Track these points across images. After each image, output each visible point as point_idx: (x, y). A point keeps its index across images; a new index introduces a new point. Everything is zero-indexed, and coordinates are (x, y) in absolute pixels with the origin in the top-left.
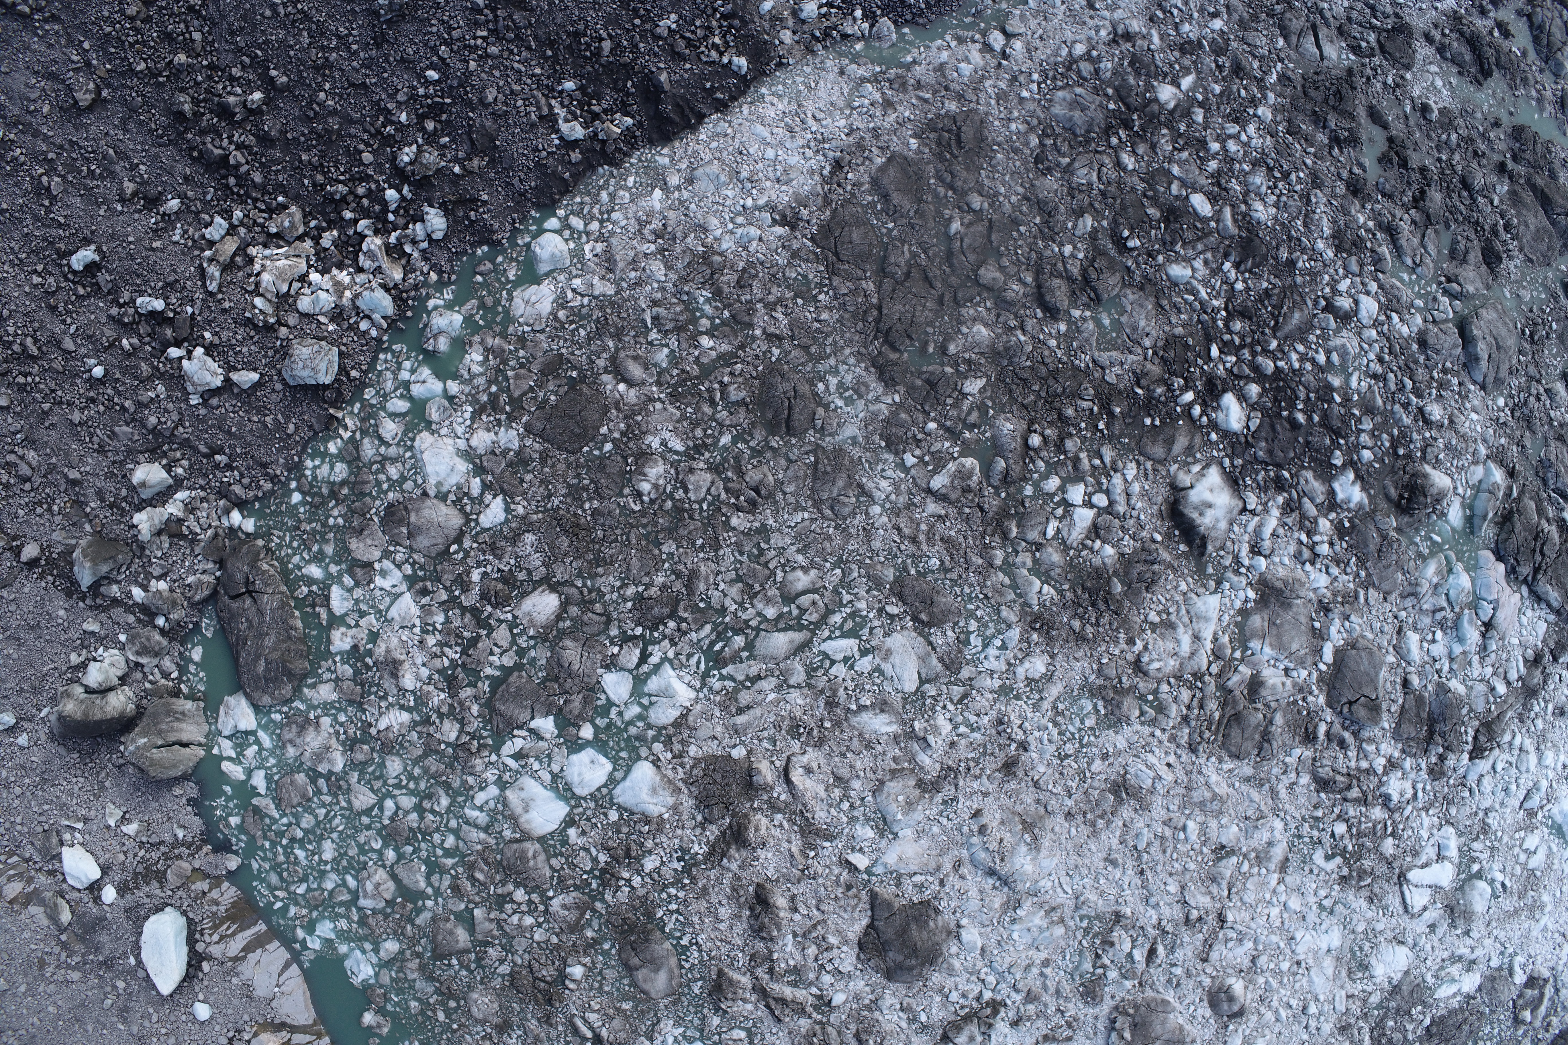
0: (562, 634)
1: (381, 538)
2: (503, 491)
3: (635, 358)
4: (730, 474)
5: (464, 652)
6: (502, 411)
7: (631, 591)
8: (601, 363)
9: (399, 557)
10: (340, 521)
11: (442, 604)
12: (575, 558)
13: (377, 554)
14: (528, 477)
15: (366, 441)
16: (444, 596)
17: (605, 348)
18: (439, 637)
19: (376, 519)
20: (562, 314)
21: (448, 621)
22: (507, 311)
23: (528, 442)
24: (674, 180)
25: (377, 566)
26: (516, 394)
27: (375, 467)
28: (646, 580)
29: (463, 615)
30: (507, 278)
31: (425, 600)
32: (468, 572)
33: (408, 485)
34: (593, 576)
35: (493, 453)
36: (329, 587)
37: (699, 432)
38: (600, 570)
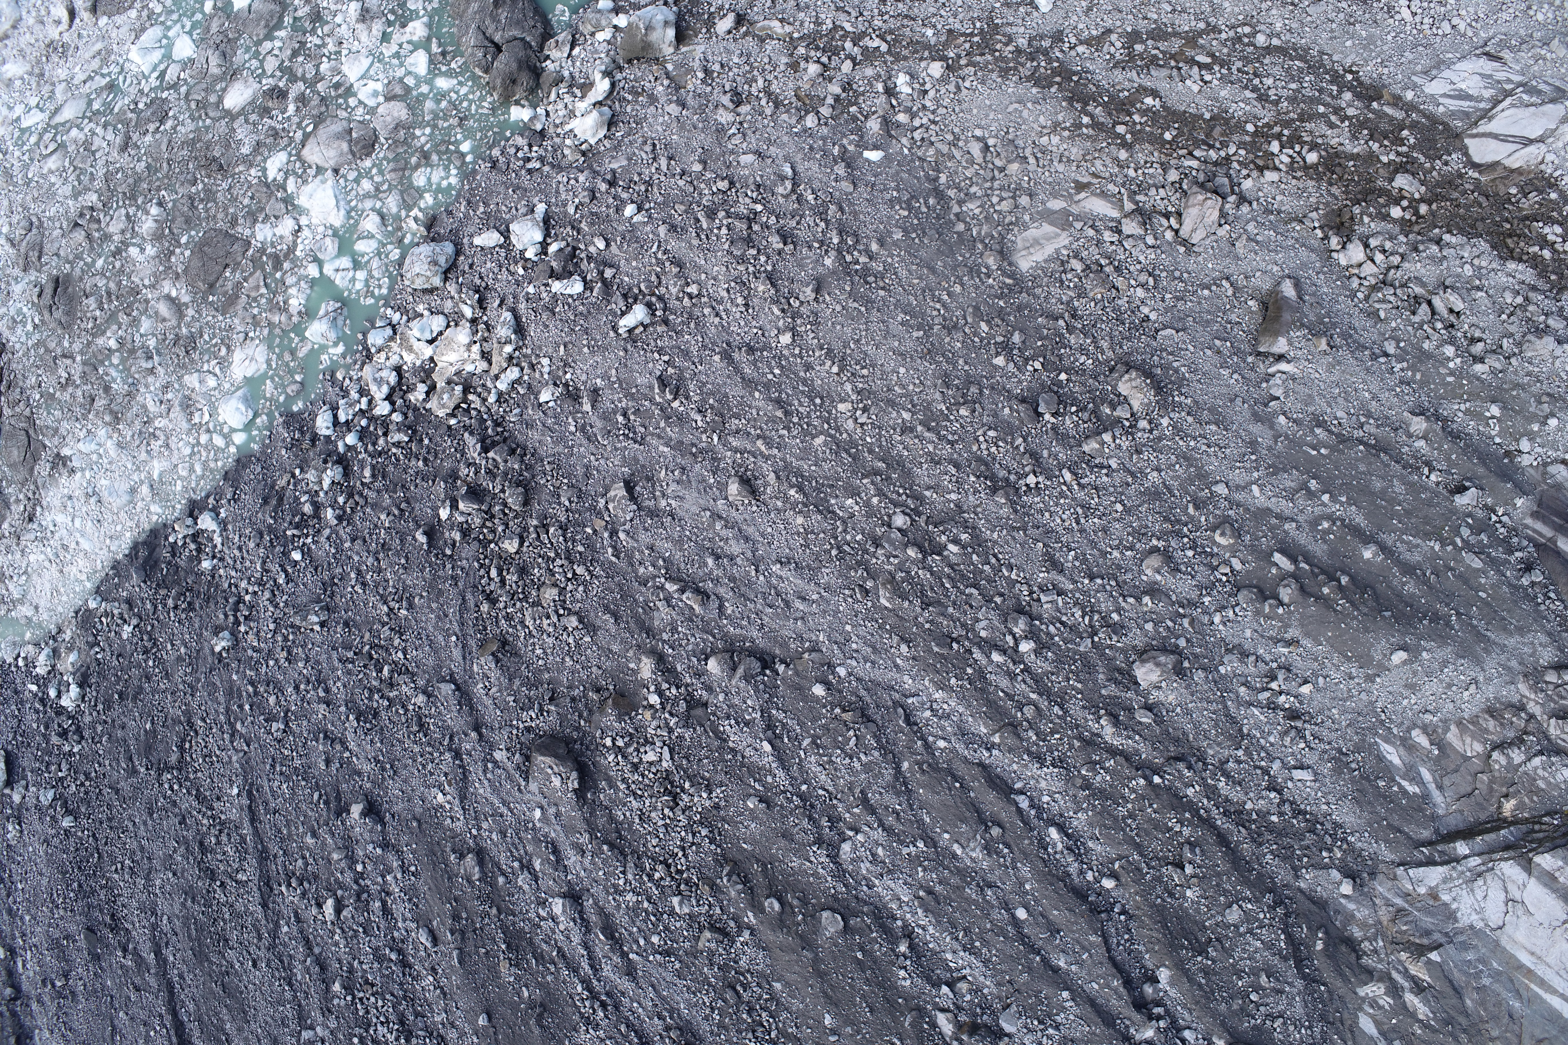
0: (222, 78)
1: (377, 124)
2: (267, 186)
3: (164, 320)
4: (97, 235)
5: (303, 44)
6: (269, 256)
7: (169, 124)
8: (190, 312)
9: (360, 111)
10: (418, 132)
11: (322, 79)
12: (209, 141)
13: (381, 110)
14: (246, 201)
15: (394, 210)
16: (320, 87)
17: (188, 326)
18: (326, 51)
19: (383, 140)
20: (224, 351)
21: (317, 66)
22: (270, 348)
23: (247, 232)
24: (145, 490)
25: (381, 99)
26: (259, 273)
27: (385, 187)
28: (158, 136)
29: (304, 75)
30: (273, 380)
31: (336, 79)
32: (298, 109)
33: (352, 175)
34: (197, 130)
35: (277, 218)
36: (430, 71)
37: (118, 264)
38: (191, 136)
